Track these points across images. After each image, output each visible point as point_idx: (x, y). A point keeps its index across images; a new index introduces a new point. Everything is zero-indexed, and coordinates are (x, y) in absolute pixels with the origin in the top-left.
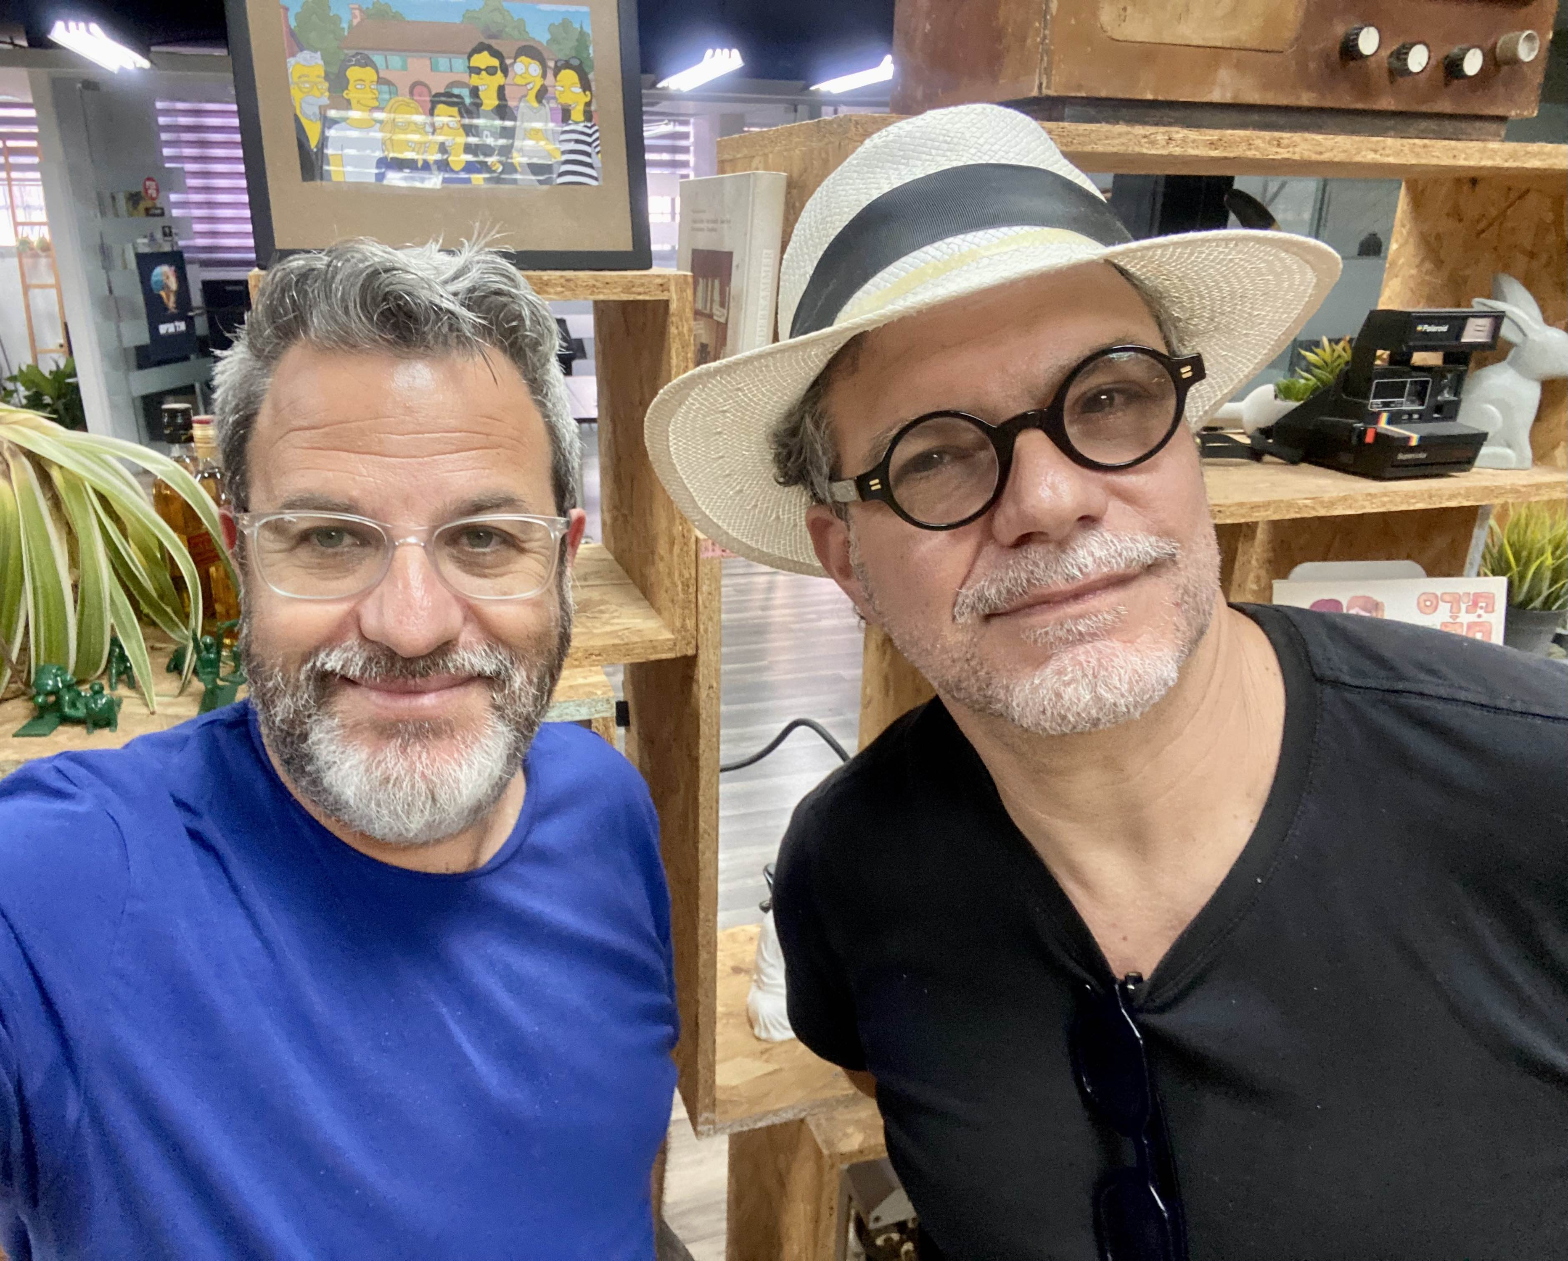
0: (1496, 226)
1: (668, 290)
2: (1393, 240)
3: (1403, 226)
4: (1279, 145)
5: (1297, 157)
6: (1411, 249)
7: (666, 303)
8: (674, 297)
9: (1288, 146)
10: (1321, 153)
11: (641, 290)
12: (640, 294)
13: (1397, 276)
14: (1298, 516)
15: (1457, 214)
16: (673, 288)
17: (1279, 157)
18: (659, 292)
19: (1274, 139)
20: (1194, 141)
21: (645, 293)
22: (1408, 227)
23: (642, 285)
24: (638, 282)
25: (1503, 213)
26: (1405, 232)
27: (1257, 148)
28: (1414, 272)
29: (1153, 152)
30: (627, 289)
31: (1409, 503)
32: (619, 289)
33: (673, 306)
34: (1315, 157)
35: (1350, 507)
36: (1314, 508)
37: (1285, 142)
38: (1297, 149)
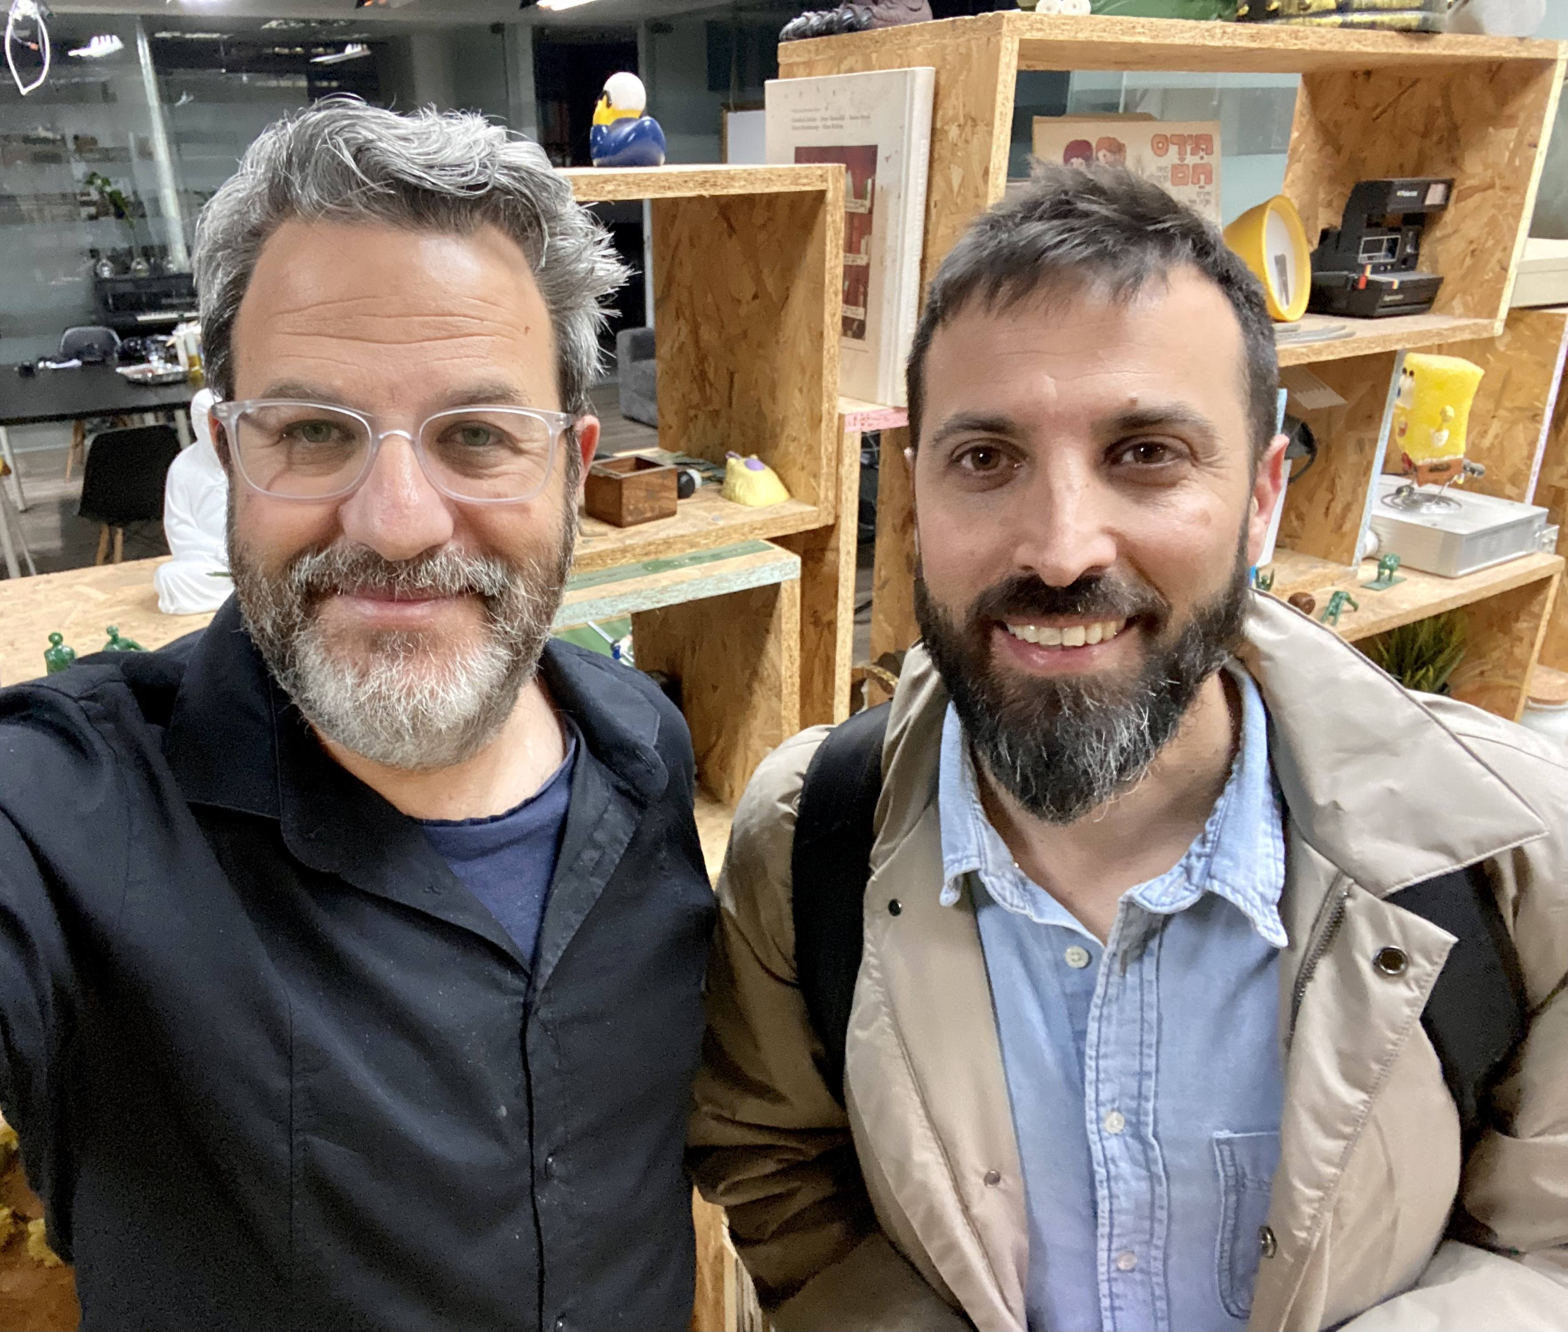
0: (1391, 112)
1: (826, 181)
2: (1294, 129)
3: (1302, 115)
4: (1296, 38)
5: (1307, 48)
6: (1310, 136)
7: (822, 194)
8: (831, 186)
9: (1302, 38)
10: (1323, 44)
11: (805, 181)
12: (804, 185)
13: (1299, 161)
14: (1298, 362)
15: (1352, 102)
16: (830, 179)
17: (1295, 48)
18: (819, 183)
19: (1293, 32)
20: (1240, 34)
21: (808, 184)
22: (1308, 117)
23: (807, 177)
24: (803, 173)
25: (1397, 99)
26: (1305, 120)
27: (1282, 41)
28: (1314, 156)
29: (1213, 44)
30: (795, 181)
31: (1370, 348)
32: (788, 182)
33: (830, 196)
34: (1319, 47)
35: (1332, 353)
36: (1308, 356)
37: (1300, 34)
38: (1309, 41)
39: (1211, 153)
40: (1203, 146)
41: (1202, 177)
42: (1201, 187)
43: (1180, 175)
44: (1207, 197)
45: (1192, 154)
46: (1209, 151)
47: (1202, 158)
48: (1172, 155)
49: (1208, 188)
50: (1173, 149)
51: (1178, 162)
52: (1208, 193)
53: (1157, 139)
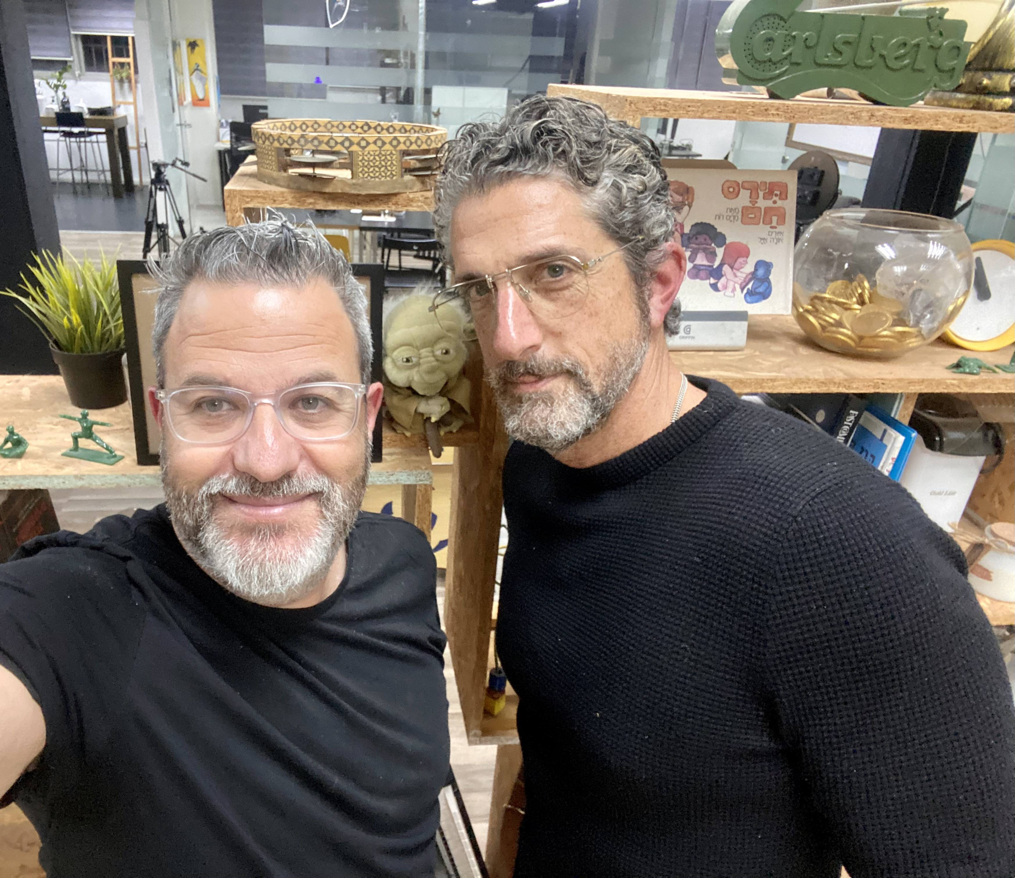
39: (786, 198)
40: (778, 193)
41: (775, 219)
42: (772, 227)
43: (752, 216)
44: (779, 236)
45: (764, 198)
46: (784, 196)
47: (775, 202)
48: (744, 198)
49: (780, 228)
50: (745, 195)
51: (750, 205)
52: (781, 233)
53: (728, 184)
